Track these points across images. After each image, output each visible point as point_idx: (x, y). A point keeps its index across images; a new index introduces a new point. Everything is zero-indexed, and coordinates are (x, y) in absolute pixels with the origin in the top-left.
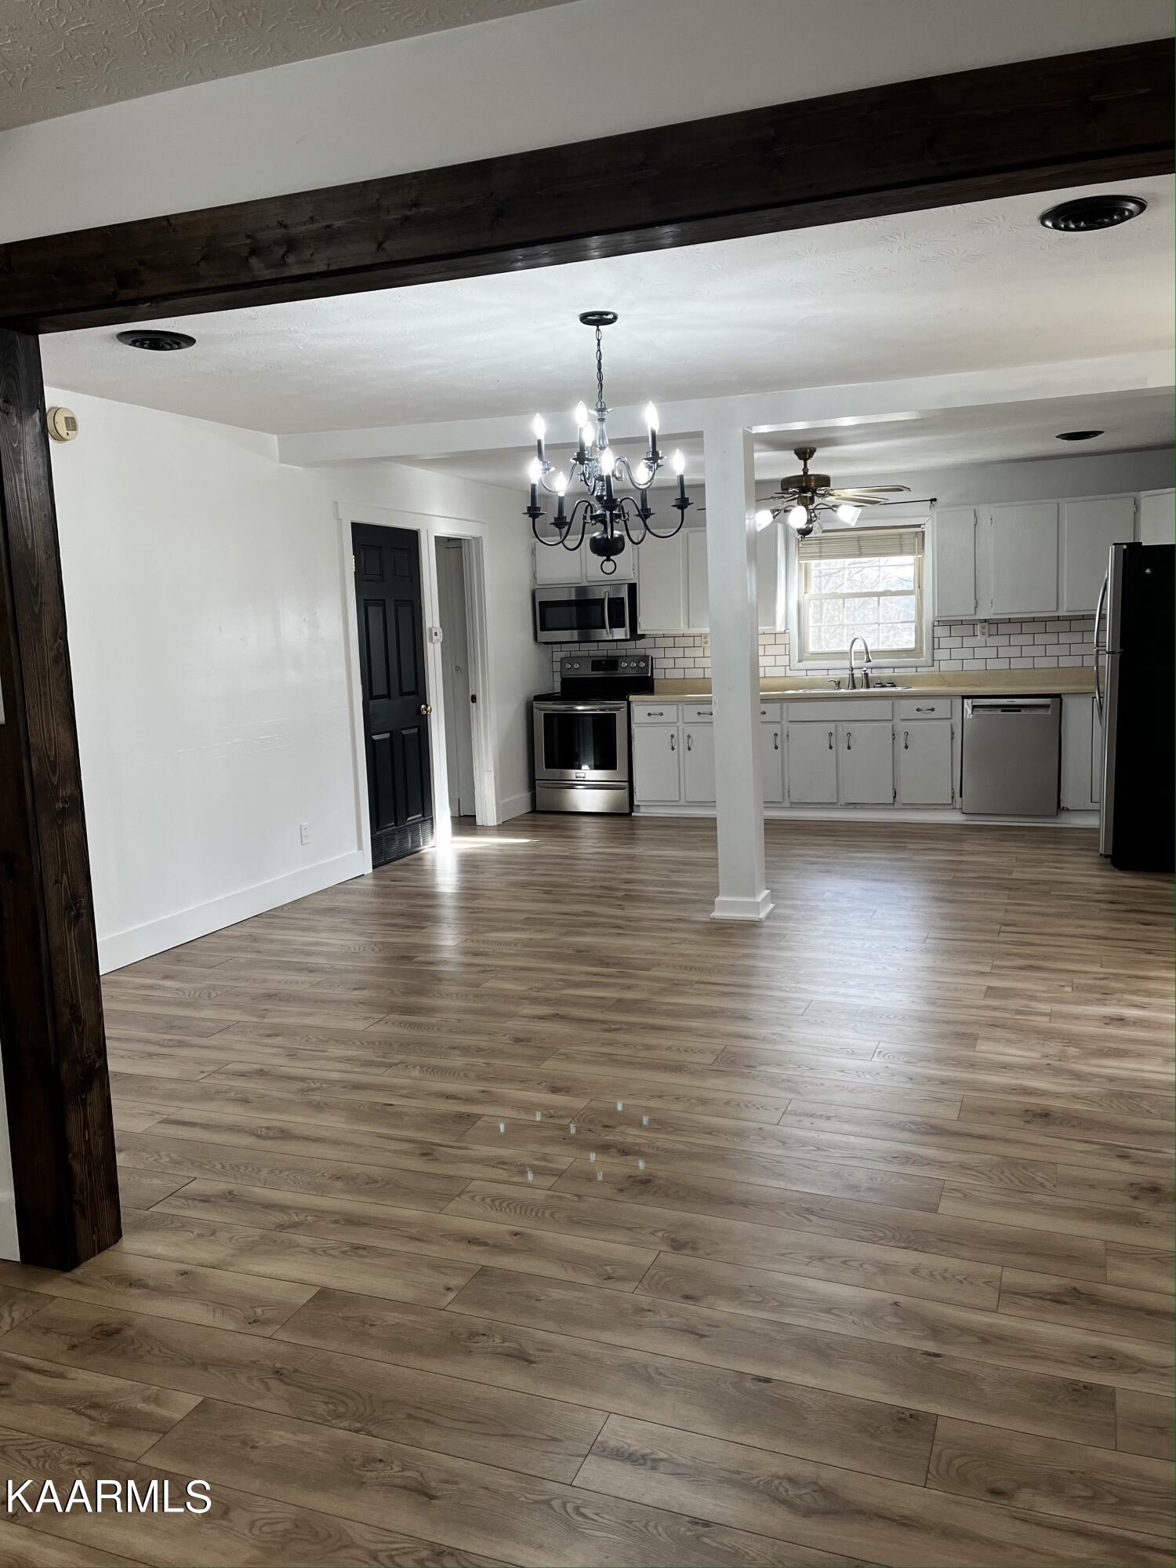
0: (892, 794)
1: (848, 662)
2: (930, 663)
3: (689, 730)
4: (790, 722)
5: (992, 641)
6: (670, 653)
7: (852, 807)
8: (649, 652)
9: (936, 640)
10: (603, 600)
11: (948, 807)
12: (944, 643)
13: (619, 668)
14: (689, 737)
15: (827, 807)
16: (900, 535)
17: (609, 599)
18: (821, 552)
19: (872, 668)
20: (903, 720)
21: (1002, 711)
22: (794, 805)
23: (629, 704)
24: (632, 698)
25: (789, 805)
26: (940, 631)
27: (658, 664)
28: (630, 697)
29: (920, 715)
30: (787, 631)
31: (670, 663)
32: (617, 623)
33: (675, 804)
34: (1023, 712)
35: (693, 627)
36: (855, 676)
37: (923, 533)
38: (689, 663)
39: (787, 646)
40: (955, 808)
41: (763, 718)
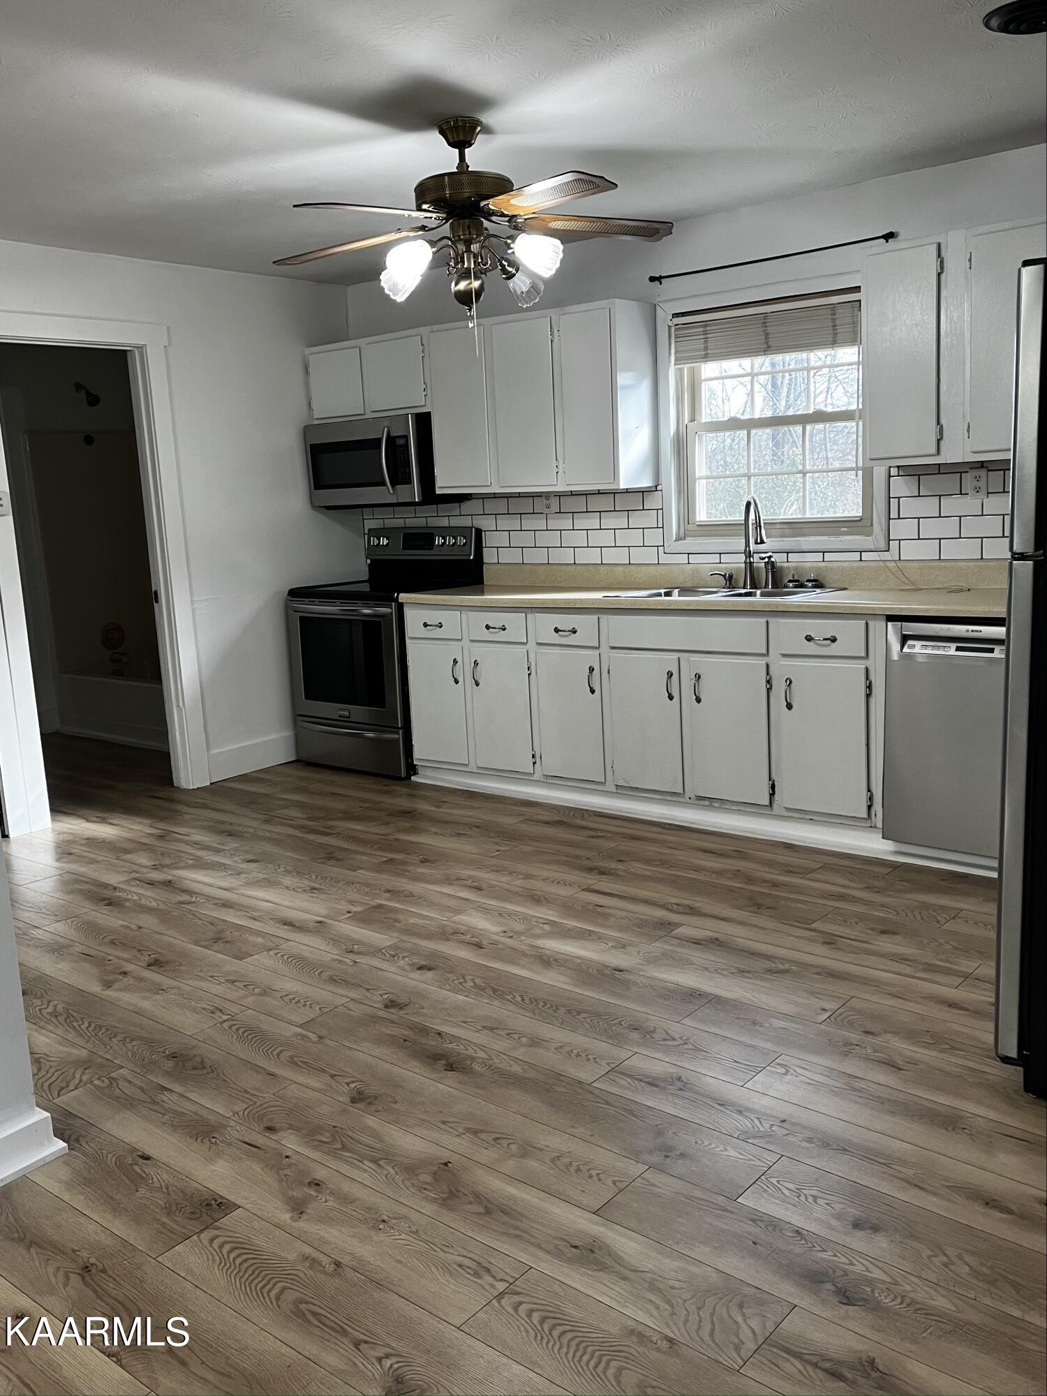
0: (766, 790)
2: (883, 545)
3: (479, 651)
4: (613, 648)
5: (995, 504)
6: (503, 523)
7: (707, 803)
9: (894, 502)
10: (379, 440)
11: (862, 825)
12: (909, 508)
13: (434, 544)
14: (476, 663)
15: (669, 798)
17: (385, 439)
20: (784, 655)
21: (958, 649)
22: (622, 791)
23: (400, 607)
24: (403, 597)
25: (614, 789)
26: (900, 486)
28: (401, 595)
29: (810, 648)
30: (659, 488)
31: (503, 539)
32: (400, 476)
33: (463, 769)
36: (754, 565)
38: (528, 539)
39: (660, 512)
40: (875, 827)
41: (572, 639)
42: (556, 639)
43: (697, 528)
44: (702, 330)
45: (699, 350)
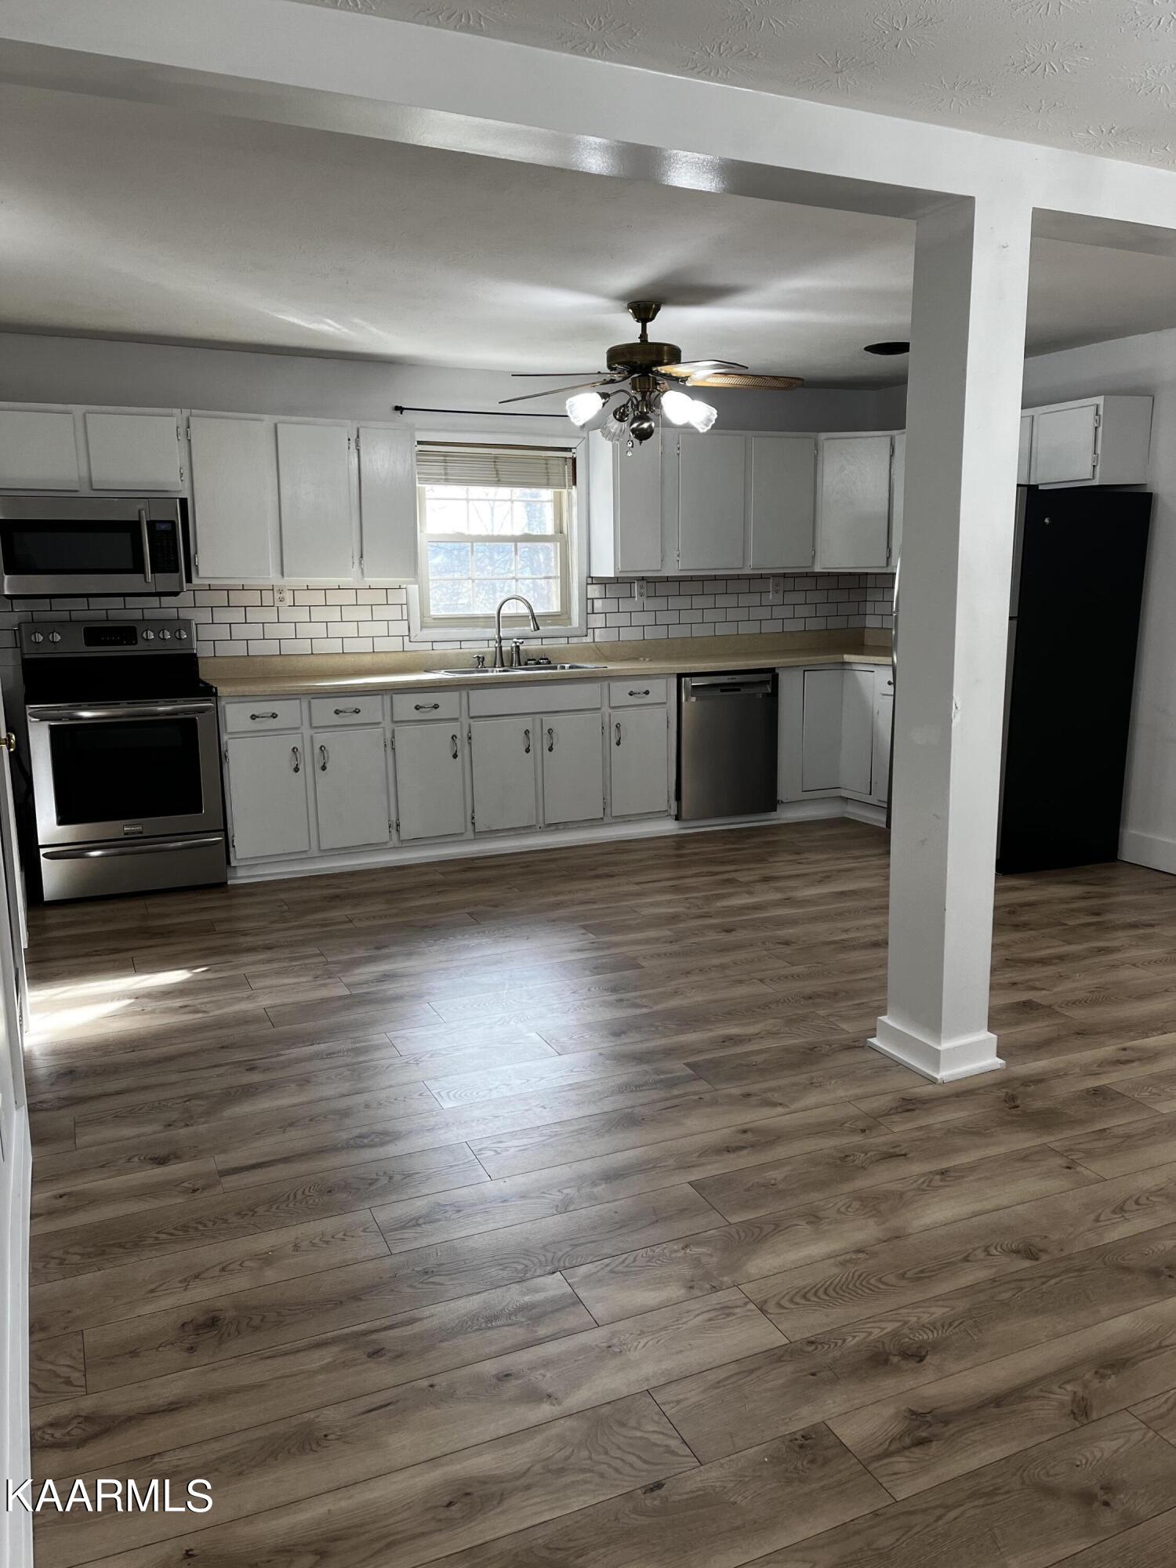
0: (602, 806)
1: (495, 630)
2: (582, 632)
3: (321, 738)
4: (473, 717)
5: (651, 604)
6: (222, 616)
7: (553, 828)
8: (184, 614)
9: (590, 602)
10: (136, 525)
11: (663, 815)
12: (598, 604)
13: (139, 639)
14: (322, 749)
15: (524, 832)
16: (547, 459)
17: (147, 522)
18: (446, 474)
19: (542, 638)
20: (613, 708)
21: (723, 691)
22: (479, 836)
23: (218, 701)
25: (471, 836)
26: (594, 591)
27: (206, 633)
29: (633, 700)
30: (402, 586)
31: (223, 632)
33: (302, 856)
34: (744, 691)
35: (290, 576)
36: (503, 649)
37: (574, 460)
38: (255, 631)
39: (405, 607)
40: (670, 815)
41: (435, 715)
42: (417, 715)
43: (432, 621)
44: (443, 458)
45: (440, 474)
